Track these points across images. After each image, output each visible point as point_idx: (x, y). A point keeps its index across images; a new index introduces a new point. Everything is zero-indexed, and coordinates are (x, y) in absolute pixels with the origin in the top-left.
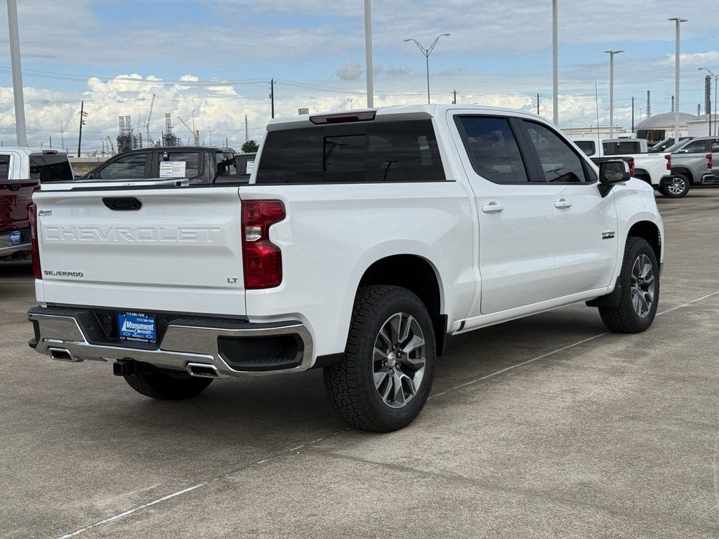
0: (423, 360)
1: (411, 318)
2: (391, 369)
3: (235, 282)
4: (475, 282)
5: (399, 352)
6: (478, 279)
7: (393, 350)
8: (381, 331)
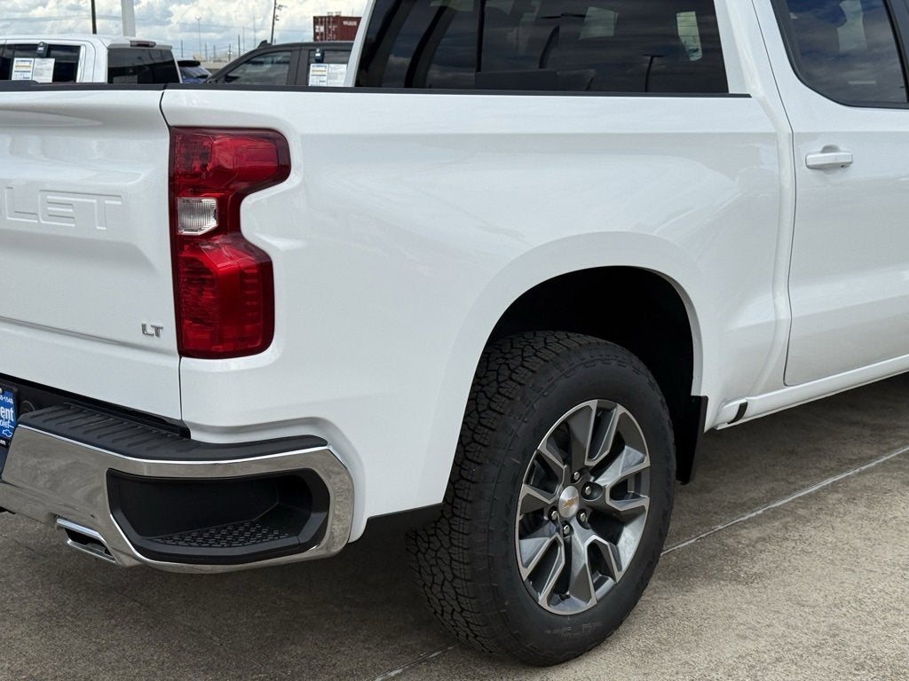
0: (644, 501)
1: (620, 410)
2: (566, 523)
3: (158, 335)
4: (777, 323)
5: (588, 484)
6: (784, 315)
7: (573, 481)
8: (542, 446)
